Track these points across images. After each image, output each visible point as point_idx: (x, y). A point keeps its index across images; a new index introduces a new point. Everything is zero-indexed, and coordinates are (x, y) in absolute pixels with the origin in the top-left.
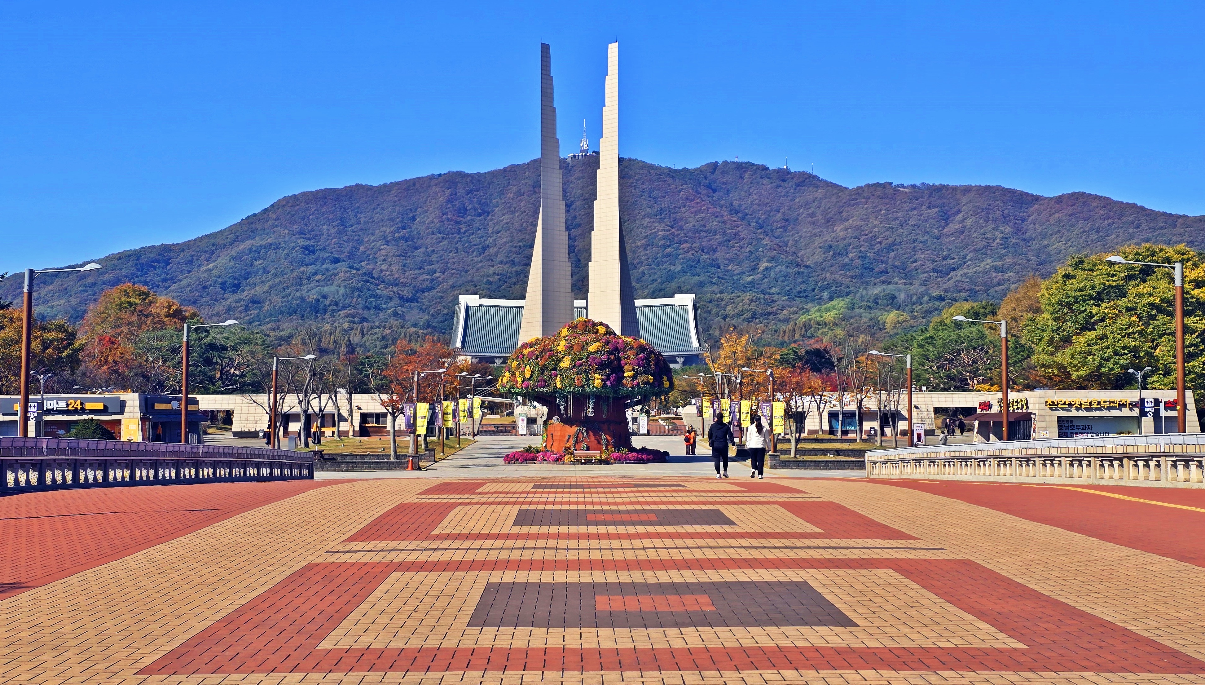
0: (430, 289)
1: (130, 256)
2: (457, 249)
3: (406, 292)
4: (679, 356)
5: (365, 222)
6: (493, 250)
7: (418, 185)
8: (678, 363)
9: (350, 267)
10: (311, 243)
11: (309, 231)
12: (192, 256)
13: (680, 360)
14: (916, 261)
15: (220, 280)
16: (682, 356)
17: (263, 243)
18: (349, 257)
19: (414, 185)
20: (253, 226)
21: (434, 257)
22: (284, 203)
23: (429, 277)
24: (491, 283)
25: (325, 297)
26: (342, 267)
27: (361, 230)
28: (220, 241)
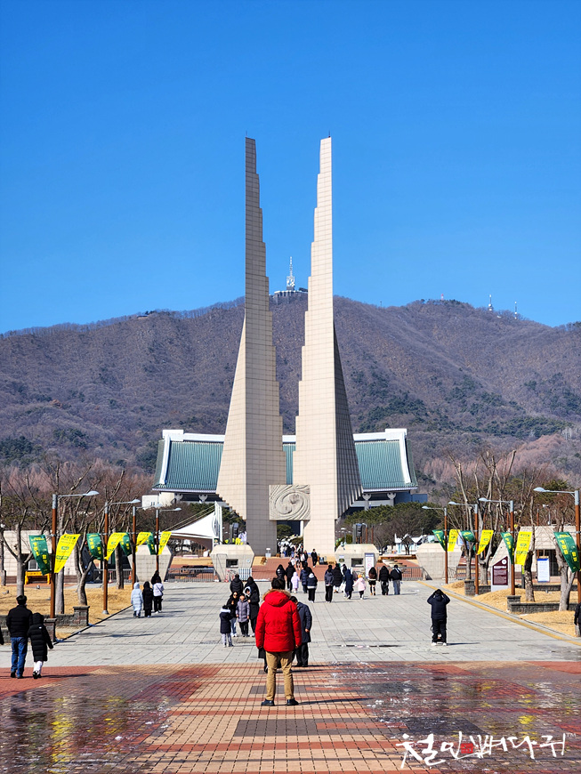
4: (390, 493)
8: (388, 499)
13: (392, 496)
16: (394, 492)
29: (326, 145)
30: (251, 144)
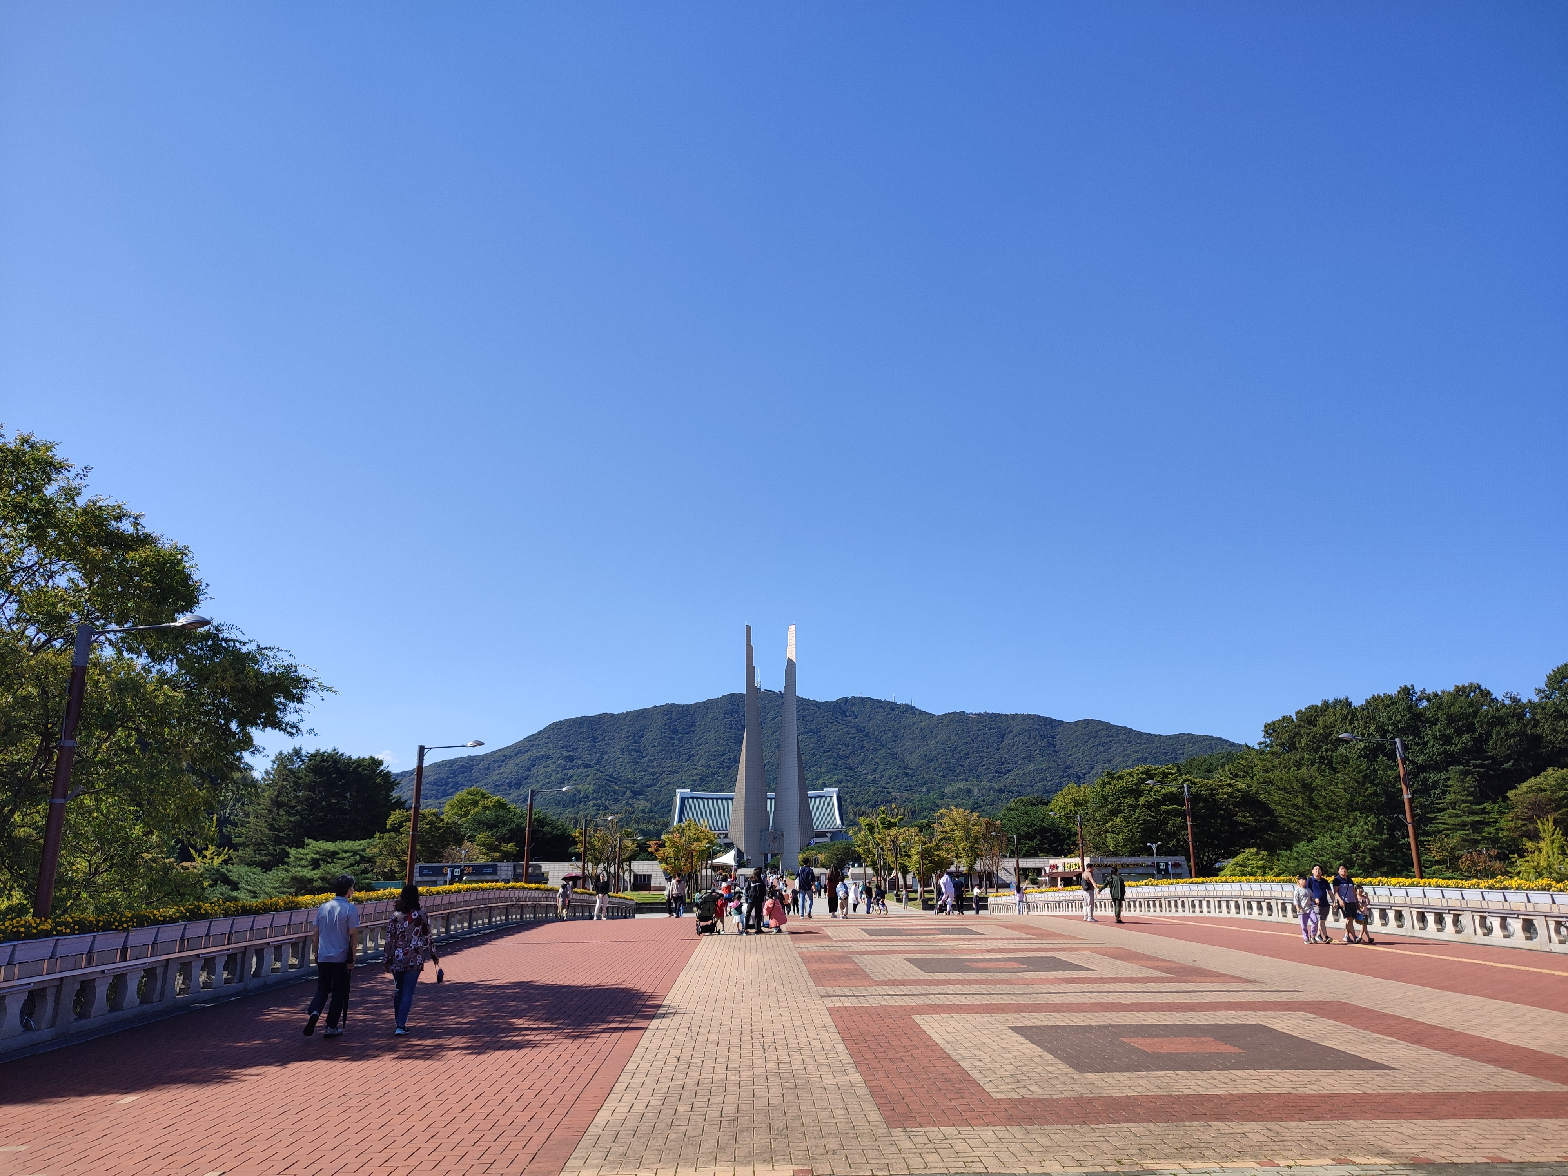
0: (651, 786)
1: (446, 764)
2: (671, 757)
3: (636, 787)
4: (827, 832)
5: (608, 740)
6: (696, 758)
7: (645, 714)
9: (598, 770)
10: (571, 754)
11: (570, 746)
12: (489, 764)
13: (829, 835)
14: (984, 765)
15: (507, 781)
16: (830, 832)
17: (538, 754)
18: (596, 764)
19: (643, 713)
20: (532, 743)
21: (655, 763)
22: (553, 727)
23: (652, 777)
24: (695, 781)
25: (579, 792)
26: (592, 771)
27: (606, 744)
28: (508, 753)
29: (792, 629)
30: (748, 628)
